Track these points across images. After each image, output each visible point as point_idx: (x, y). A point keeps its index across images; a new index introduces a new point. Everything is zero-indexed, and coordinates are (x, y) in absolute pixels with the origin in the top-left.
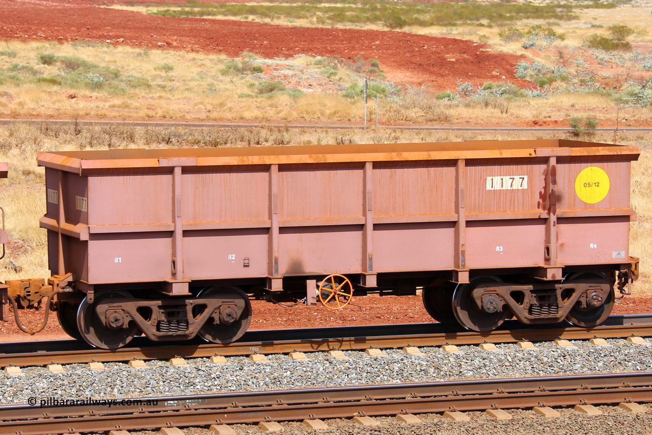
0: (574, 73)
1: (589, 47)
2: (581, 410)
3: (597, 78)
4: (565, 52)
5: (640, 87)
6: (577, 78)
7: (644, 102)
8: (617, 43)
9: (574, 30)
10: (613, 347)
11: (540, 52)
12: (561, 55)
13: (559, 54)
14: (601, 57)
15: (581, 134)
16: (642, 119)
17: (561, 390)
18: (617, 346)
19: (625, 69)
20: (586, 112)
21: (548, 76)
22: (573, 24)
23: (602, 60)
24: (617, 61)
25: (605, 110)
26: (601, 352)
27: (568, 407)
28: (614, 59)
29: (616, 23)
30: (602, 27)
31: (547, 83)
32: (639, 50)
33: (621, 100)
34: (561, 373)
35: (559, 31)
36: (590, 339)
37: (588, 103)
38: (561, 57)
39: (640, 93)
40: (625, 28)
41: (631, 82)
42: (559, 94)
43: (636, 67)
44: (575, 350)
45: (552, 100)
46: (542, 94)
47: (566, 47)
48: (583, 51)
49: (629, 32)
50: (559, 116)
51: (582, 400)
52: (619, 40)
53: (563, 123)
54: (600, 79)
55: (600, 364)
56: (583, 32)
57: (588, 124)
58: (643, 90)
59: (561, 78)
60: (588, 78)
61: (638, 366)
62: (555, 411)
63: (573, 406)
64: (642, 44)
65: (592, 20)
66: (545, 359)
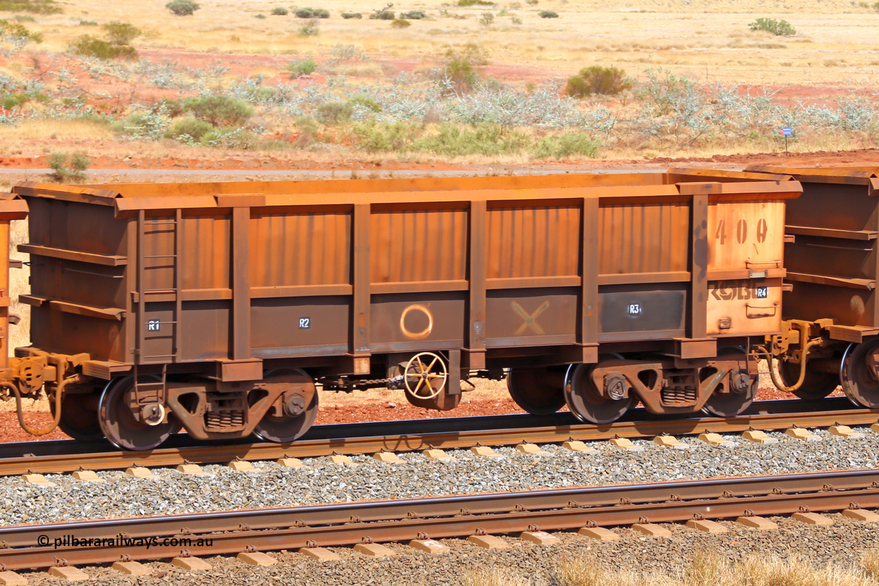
0: (56, 90)
1: (77, 53)
2: (57, 574)
3: (89, 98)
4: (43, 59)
5: (149, 112)
6: (60, 98)
7: (155, 133)
8: (117, 49)
9: (56, 28)
10: (106, 483)
11: (7, 60)
12: (36, 63)
13: (33, 63)
14: (94, 67)
15: (65, 178)
16: (152, 158)
17: (30, 546)
18: (111, 481)
19: (129, 85)
20: (72, 146)
21: (19, 93)
22: (54, 19)
23: (95, 72)
24: (117, 74)
25: (100, 144)
26: (89, 490)
27: (39, 570)
28: (112, 71)
29: (115, 20)
30: (95, 24)
31: (17, 104)
32: (149, 60)
33: (123, 129)
34: (31, 522)
35: (33, 29)
36: (73, 472)
37: (75, 134)
38: (37, 67)
39: (149, 121)
40: (128, 28)
41: (138, 105)
42: (33, 120)
43: (144, 83)
44: (51, 488)
45: (23, 128)
46: (8, 120)
47: (43, 53)
48: (69, 59)
49: (134, 33)
50: (34, 152)
51: (60, 561)
52: (120, 43)
53: (40, 162)
54: (93, 99)
55: (88, 507)
56: (68, 31)
57: (77, 164)
58: (154, 115)
59: (37, 96)
60: (75, 98)
61: (141, 508)
62: (20, 577)
63: (46, 569)
64: (152, 50)
65: (81, 14)
66: (8, 502)
